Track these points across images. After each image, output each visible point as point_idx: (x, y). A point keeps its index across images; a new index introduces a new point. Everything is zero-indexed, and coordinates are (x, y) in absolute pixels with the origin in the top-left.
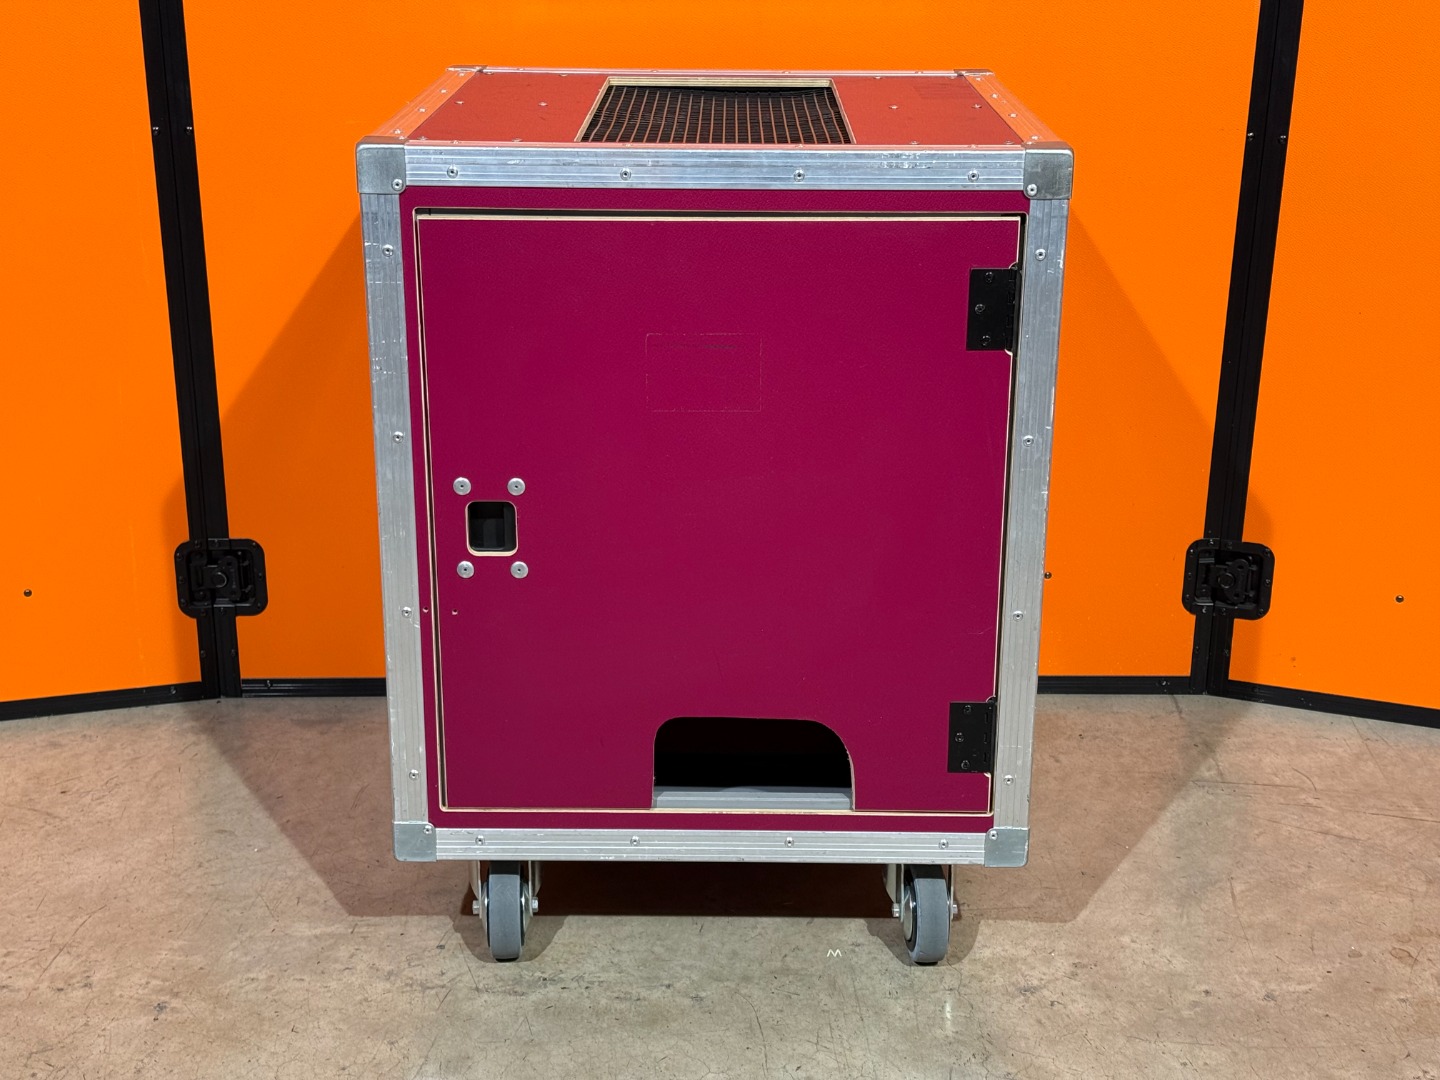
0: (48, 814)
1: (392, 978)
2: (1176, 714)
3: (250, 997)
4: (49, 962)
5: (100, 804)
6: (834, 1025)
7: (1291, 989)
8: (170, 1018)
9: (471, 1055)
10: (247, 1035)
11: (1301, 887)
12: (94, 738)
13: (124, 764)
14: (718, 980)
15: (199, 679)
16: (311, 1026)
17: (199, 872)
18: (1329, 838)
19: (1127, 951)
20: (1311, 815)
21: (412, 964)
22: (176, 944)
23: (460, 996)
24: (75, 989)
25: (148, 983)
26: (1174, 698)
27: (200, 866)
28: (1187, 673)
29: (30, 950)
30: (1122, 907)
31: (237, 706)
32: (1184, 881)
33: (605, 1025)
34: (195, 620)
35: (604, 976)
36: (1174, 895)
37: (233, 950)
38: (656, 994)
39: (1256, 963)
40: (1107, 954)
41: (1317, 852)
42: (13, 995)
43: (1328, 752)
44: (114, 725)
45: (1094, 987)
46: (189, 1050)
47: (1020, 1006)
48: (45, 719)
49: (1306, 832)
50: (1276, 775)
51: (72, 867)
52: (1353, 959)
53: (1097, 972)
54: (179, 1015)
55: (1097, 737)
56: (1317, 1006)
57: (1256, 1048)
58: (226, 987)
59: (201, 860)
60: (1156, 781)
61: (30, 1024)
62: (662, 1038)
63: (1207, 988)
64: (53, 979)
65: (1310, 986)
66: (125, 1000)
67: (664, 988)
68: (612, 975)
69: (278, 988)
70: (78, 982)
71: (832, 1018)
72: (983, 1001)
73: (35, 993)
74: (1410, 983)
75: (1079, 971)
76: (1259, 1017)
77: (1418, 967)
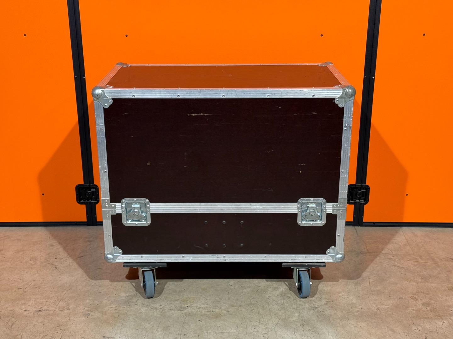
1: (148, 307)
3: (112, 312)
4: (58, 303)
7: (384, 307)
8: (91, 318)
10: (111, 322)
14: (233, 306)
16: (128, 319)
22: (91, 298)
23: (166, 311)
24: (65, 310)
25: (84, 308)
35: (203, 306)
37: (106, 299)
38: (217, 310)
39: (375, 300)
40: (336, 299)
42: (49, 312)
43: (397, 244)
45: (332, 307)
46: (97, 325)
47: (312, 312)
50: (383, 250)
52: (400, 299)
53: (333, 303)
54: (93, 317)
56: (390, 312)
58: (105, 309)
62: (219, 322)
63: (362, 307)
64: (59, 308)
65: (389, 306)
66: (79, 313)
68: (205, 306)
69: (118, 309)
71: (263, 316)
72: (303, 311)
73: (55, 311)
74: (415, 305)
75: (328, 303)
76: (375, 314)
77: (417, 301)
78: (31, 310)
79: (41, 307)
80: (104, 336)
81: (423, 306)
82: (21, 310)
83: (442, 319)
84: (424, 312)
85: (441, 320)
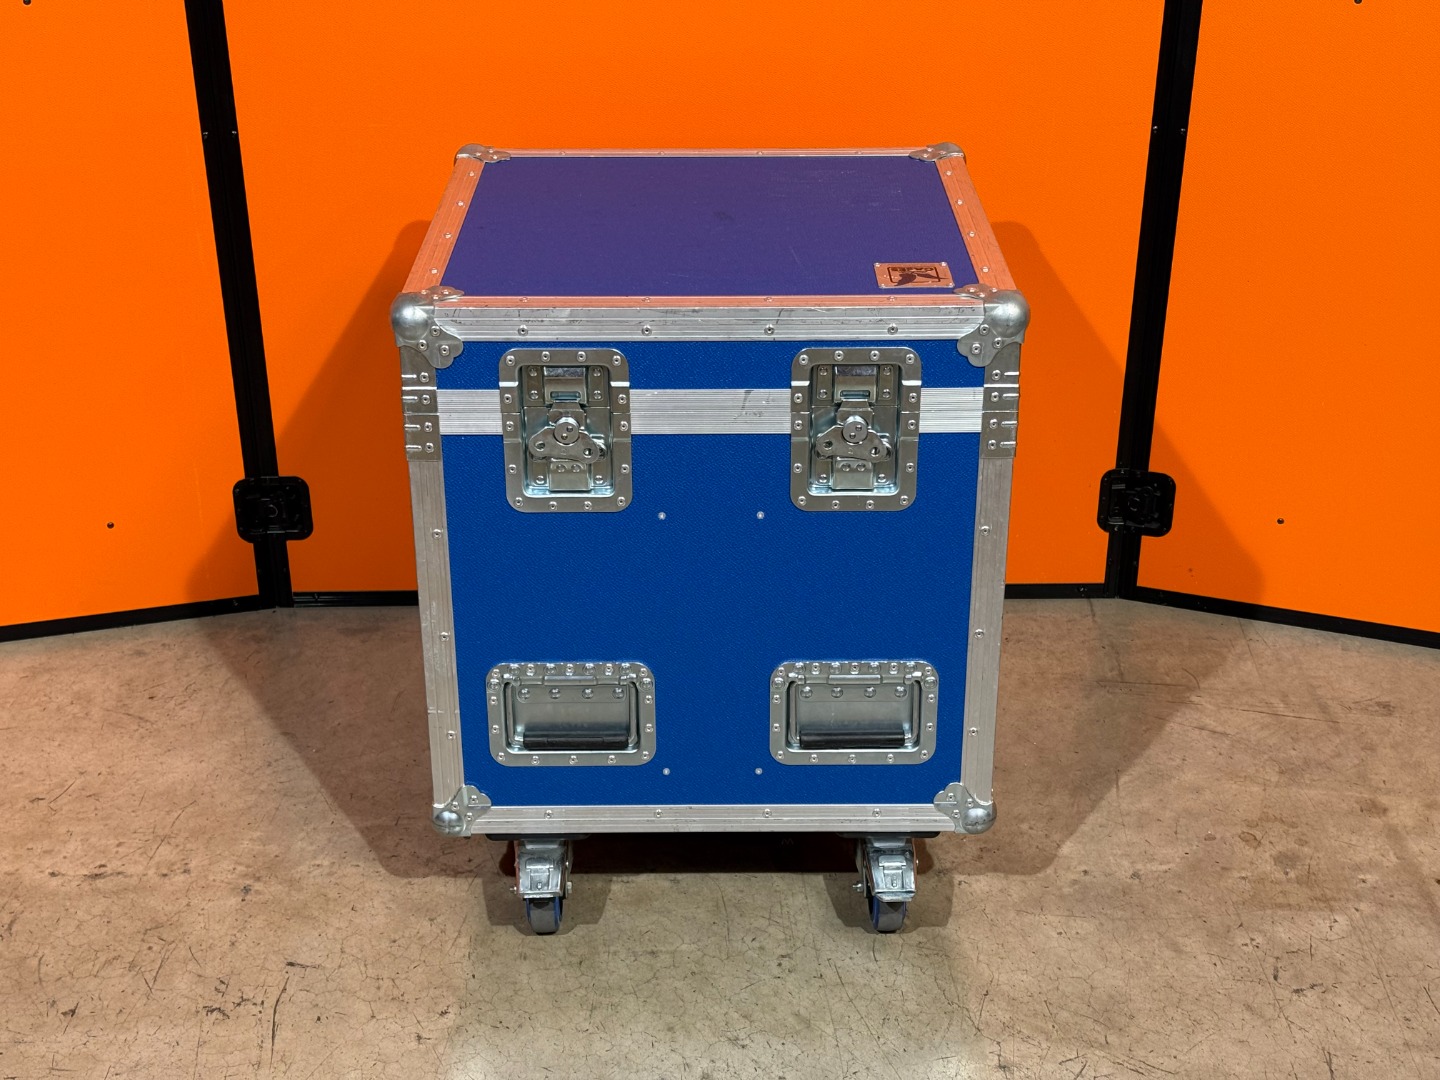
0: (140, 718)
1: (430, 864)
2: (1090, 618)
3: (319, 880)
4: (154, 851)
5: (183, 708)
6: (784, 903)
7: (1154, 869)
8: (254, 899)
10: (317, 914)
11: (1174, 778)
12: (172, 647)
13: (199, 671)
15: (257, 592)
16: (367, 905)
17: (268, 771)
18: (1204, 733)
19: (1025, 836)
20: (1193, 712)
21: (445, 852)
22: (255, 835)
24: (177, 874)
25: (234, 869)
26: (1091, 603)
27: (269, 765)
28: (1101, 579)
29: (137, 841)
30: (1024, 798)
31: (291, 614)
32: (1078, 773)
34: (252, 545)
36: (1069, 787)
37: (301, 840)
38: (641, 878)
39: (1129, 846)
40: (1008, 840)
41: (1192, 746)
42: (127, 880)
43: (1215, 652)
44: (188, 635)
45: (995, 869)
46: (272, 926)
47: (934, 885)
48: (129, 628)
49: (1186, 728)
50: (1168, 675)
51: (164, 766)
52: (1208, 842)
53: (998, 857)
54: (261, 896)
55: (1020, 641)
56: (1173, 884)
57: (1120, 919)
58: (297, 873)
59: (269, 759)
60: (1066, 681)
61: (143, 905)
62: (646, 915)
63: (1086, 868)
64: (158, 866)
65: (1171, 866)
66: (217, 883)
69: (340, 873)
70: (179, 869)
71: (783, 895)
73: (145, 878)
74: (1252, 863)
75: (984, 856)
76: (1125, 893)
77: (1260, 849)
78: (71, 873)
79: (103, 863)
80: (292, 961)
81: (1275, 864)
82: (42, 872)
83: (1331, 910)
84: (1277, 886)
85: (1327, 913)
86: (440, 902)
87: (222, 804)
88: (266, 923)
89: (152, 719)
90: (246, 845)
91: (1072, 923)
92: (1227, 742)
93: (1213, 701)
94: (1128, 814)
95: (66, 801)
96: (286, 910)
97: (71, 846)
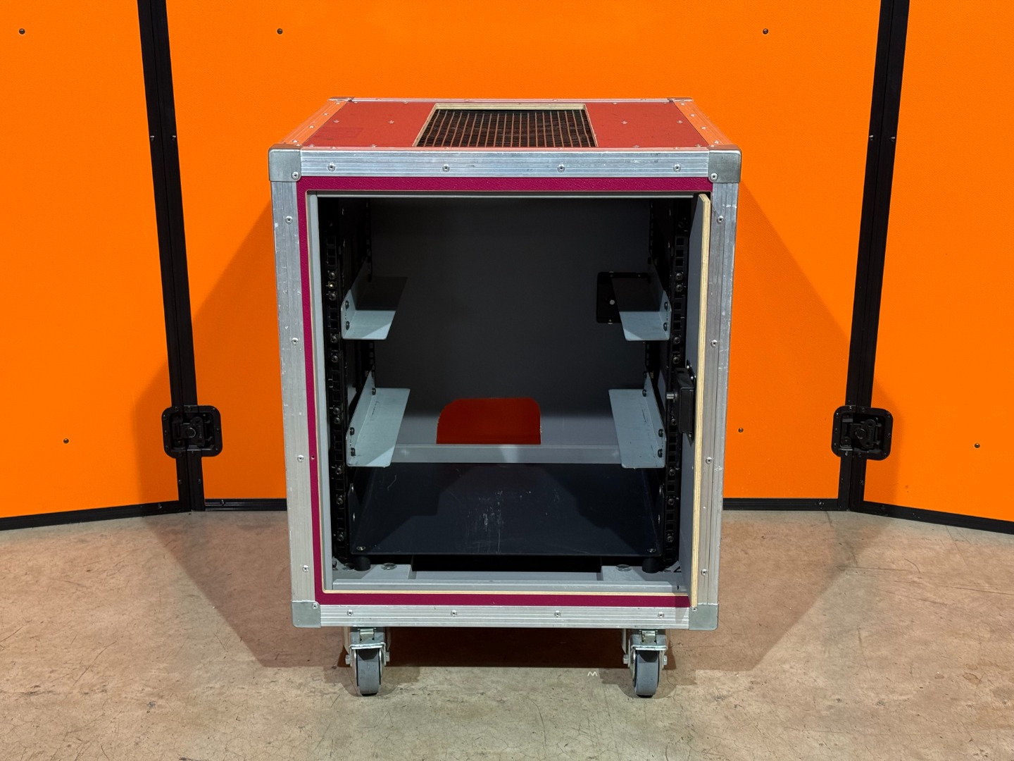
0: (79, 585)
1: (302, 687)
2: (828, 524)
3: (210, 698)
4: (79, 676)
5: (112, 578)
6: (590, 718)
7: (895, 698)
8: (157, 712)
9: (352, 735)
10: (207, 722)
11: (906, 634)
12: (109, 537)
13: (128, 553)
14: (515, 690)
15: (177, 499)
16: (248, 716)
17: (176, 621)
18: (926, 603)
19: (787, 674)
20: (916, 588)
21: (315, 679)
22: (162, 666)
23: (346, 698)
24: (96, 693)
25: (143, 690)
26: (827, 513)
27: (177, 617)
28: (836, 496)
29: (67, 669)
30: (784, 646)
31: (202, 517)
32: (827, 630)
33: (440, 718)
34: (175, 460)
35: (440, 687)
36: (821, 639)
37: (199, 669)
38: (474, 699)
39: (873, 682)
40: (774, 675)
41: (918, 612)
42: (56, 697)
43: (929, 548)
44: (121, 529)
45: (764, 696)
46: (170, 731)
47: (714, 707)
48: (76, 524)
49: (911, 600)
50: (893, 563)
51: (94, 618)
52: (938, 680)
53: (767, 687)
54: (163, 709)
55: (773, 538)
56: (912, 709)
57: (870, 735)
58: (194, 693)
59: (178, 613)
60: (812, 566)
61: (66, 715)
62: (478, 726)
63: (839, 697)
64: (82, 687)
65: (909, 696)
66: (128, 700)
67: (479, 695)
68: (446, 687)
69: (228, 693)
70: (98, 689)
71: (590, 714)
72: (689, 705)
73: (70, 695)
74: (975, 695)
75: (755, 686)
76: (873, 716)
77: (981, 685)
78: (12, 691)
79: (38, 684)
81: (995, 696)
84: (998, 712)
86: (309, 714)
87: (137, 644)
88: (165, 729)
89: (88, 585)
90: (154, 672)
91: (830, 736)
92: (946, 610)
93: (931, 581)
94: (870, 659)
95: (12, 640)
96: (182, 719)
97: (13, 673)
